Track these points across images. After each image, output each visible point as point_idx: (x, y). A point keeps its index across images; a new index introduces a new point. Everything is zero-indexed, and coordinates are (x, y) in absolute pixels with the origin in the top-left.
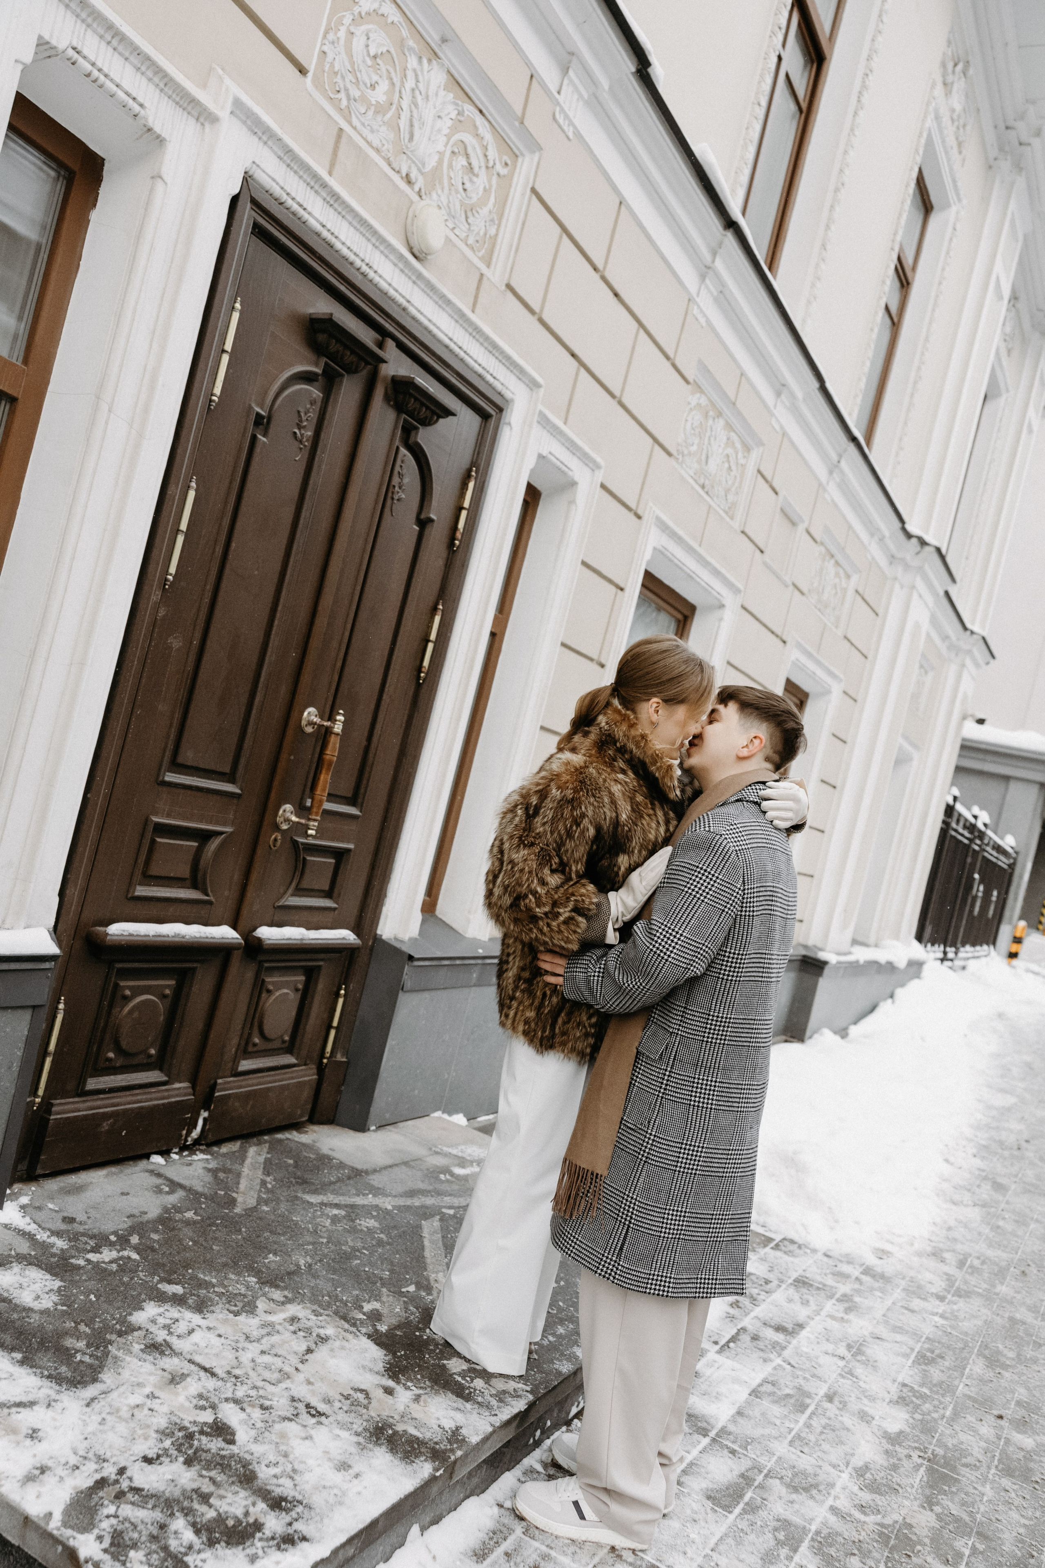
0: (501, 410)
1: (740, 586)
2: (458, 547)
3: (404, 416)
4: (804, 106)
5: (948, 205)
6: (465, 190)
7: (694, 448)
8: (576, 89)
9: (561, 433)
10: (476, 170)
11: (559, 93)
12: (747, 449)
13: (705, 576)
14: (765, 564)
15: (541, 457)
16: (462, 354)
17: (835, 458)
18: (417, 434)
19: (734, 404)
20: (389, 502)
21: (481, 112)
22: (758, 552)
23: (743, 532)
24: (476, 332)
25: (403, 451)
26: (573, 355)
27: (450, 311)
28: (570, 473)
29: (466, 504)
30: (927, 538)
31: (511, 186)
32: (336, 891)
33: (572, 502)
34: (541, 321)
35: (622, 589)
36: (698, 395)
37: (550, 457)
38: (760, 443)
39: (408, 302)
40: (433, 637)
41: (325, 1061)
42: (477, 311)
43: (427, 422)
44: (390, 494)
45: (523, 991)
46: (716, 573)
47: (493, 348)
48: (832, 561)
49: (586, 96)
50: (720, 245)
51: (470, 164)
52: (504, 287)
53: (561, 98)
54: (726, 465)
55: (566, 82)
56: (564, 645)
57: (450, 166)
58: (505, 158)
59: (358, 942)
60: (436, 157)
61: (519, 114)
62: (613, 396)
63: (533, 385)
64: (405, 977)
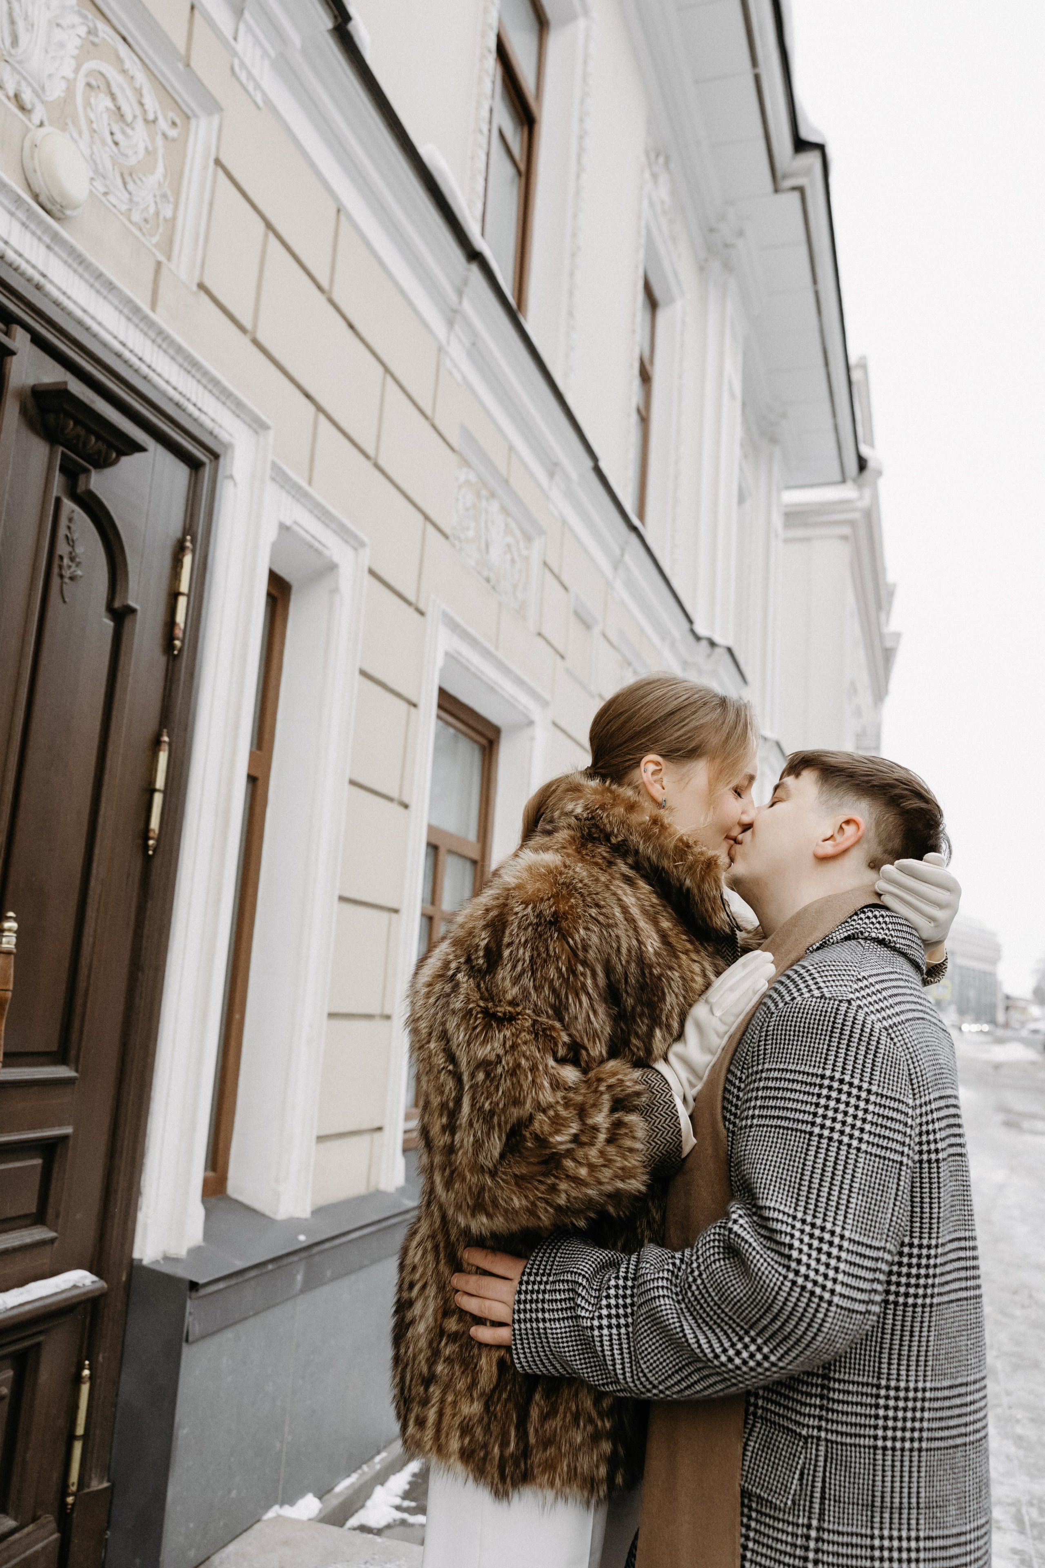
0: (216, 456)
1: (547, 696)
2: (181, 650)
3: (61, 449)
4: (523, 167)
5: (671, 300)
6: (116, 144)
7: (471, 534)
8: (257, 41)
9: (306, 495)
10: (129, 118)
11: (235, 39)
12: (528, 539)
13: (508, 687)
14: (568, 672)
15: (284, 528)
16: (145, 370)
17: (618, 552)
18: (88, 479)
19: (507, 481)
20: (55, 581)
21: (124, 39)
22: (558, 658)
23: (540, 634)
24: (161, 338)
25: (68, 504)
26: (308, 396)
27: (116, 302)
28: (326, 552)
29: (184, 587)
30: (717, 639)
31: (185, 156)
32: (50, 1211)
33: (335, 591)
34: (256, 342)
35: (415, 705)
36: (465, 470)
37: (295, 527)
38: (542, 532)
39: (44, 276)
40: (160, 783)
41: (70, 1500)
42: (158, 309)
43: (103, 462)
44: (56, 570)
45: (449, 1360)
46: (519, 682)
47: (191, 366)
48: (630, 670)
49: (273, 54)
50: (466, 282)
51: (119, 109)
52: (195, 288)
53: (239, 47)
54: (508, 557)
55: (242, 28)
56: (352, 783)
57: (87, 104)
58: (171, 115)
59: (102, 1284)
60: (63, 85)
61: (182, 50)
62: (367, 456)
63: (258, 426)
64: (188, 1319)
